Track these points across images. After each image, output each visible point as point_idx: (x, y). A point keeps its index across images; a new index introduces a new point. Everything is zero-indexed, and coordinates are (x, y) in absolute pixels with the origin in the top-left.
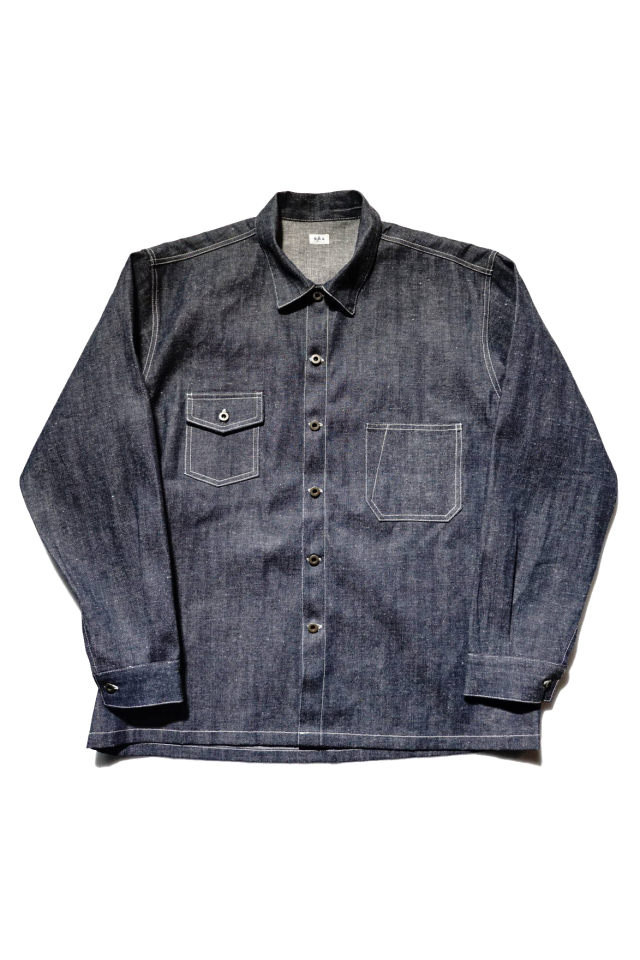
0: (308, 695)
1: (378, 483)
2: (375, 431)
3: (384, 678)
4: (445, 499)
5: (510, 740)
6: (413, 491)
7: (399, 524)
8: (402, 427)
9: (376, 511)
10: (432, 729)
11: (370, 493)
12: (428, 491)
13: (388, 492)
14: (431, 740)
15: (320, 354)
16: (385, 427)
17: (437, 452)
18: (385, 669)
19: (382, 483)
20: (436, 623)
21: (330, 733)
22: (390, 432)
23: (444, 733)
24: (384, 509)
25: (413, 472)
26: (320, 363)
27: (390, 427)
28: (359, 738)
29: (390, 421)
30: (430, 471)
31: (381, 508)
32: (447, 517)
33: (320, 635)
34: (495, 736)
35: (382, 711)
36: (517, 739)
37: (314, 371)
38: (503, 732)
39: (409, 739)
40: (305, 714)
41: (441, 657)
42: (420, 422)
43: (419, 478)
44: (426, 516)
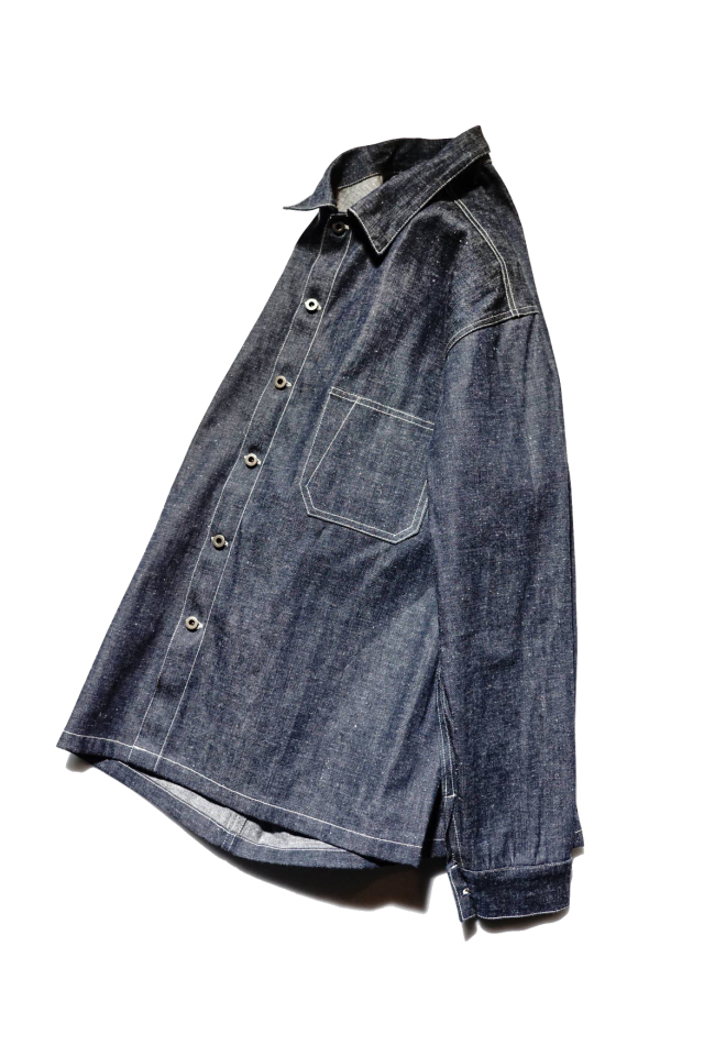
0: (160, 703)
1: (323, 466)
2: (340, 400)
3: (251, 717)
4: (401, 513)
5: (382, 845)
6: (364, 491)
7: (332, 527)
8: (376, 406)
9: (308, 501)
10: (293, 801)
11: (307, 475)
12: (382, 497)
13: (332, 483)
14: (286, 815)
15: (319, 300)
16: (354, 398)
17: (410, 452)
18: (255, 705)
19: (328, 468)
20: (337, 665)
21: (170, 760)
22: (358, 406)
23: (306, 812)
24: (318, 501)
25: (372, 467)
26: (316, 311)
27: (361, 401)
28: (202, 779)
29: (364, 394)
30: (393, 473)
31: (315, 499)
32: (396, 537)
33: (197, 636)
34: (364, 835)
35: (236, 758)
36: (392, 847)
37: (304, 318)
38: (377, 833)
39: (260, 804)
40: (148, 726)
41: (331, 710)
42: (401, 408)
43: (377, 476)
44: (369, 528)
